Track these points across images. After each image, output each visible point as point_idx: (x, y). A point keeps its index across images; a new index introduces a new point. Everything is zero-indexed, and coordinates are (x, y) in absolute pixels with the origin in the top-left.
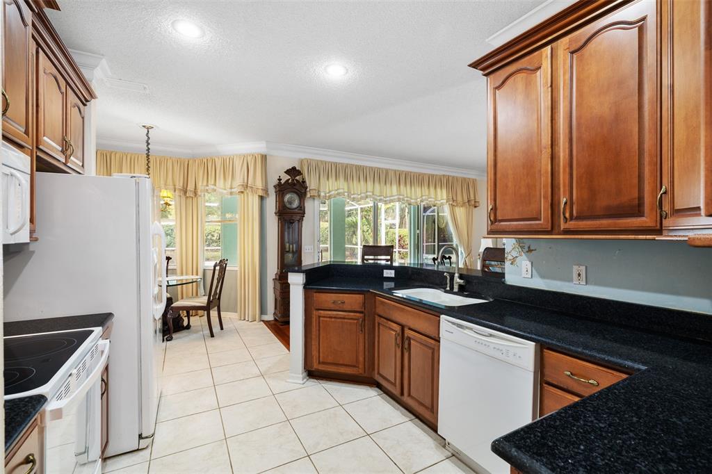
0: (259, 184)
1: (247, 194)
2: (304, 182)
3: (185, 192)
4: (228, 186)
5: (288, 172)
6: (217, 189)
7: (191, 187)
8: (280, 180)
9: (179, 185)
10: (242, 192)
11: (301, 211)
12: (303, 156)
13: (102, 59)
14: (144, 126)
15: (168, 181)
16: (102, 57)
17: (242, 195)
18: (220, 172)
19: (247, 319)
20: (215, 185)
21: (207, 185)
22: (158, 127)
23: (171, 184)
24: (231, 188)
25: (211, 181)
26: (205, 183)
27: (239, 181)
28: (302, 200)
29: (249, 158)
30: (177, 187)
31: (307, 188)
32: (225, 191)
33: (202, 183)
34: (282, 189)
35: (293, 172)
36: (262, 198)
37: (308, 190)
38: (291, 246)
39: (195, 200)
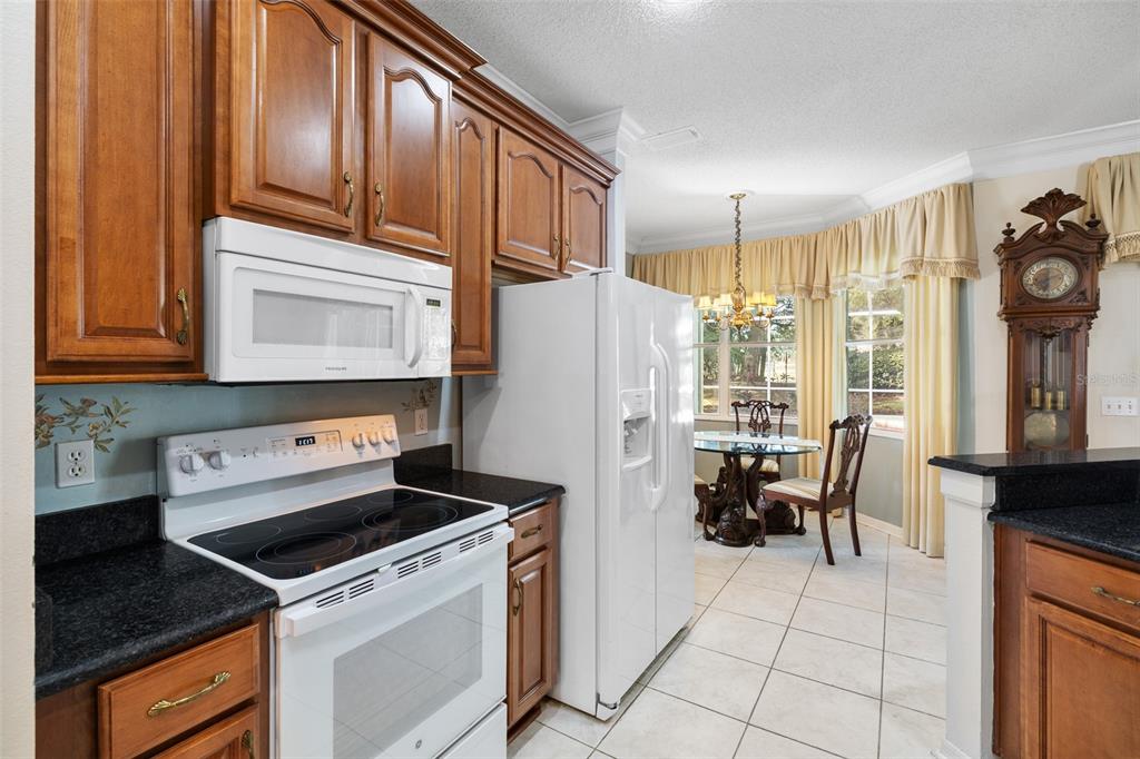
0: (950, 252)
1: (926, 278)
2: (1095, 223)
3: (810, 292)
4: (884, 267)
5: (1033, 208)
6: (863, 278)
7: (819, 282)
8: (1009, 232)
9: (801, 281)
10: (914, 277)
11: (1085, 307)
12: (1092, 155)
13: (620, 113)
14: (732, 197)
15: (784, 277)
16: (618, 110)
17: (914, 282)
18: (868, 242)
19: (921, 549)
20: (859, 272)
21: (846, 275)
22: (752, 193)
23: (788, 281)
24: (889, 272)
25: (853, 266)
26: (842, 271)
27: (904, 253)
28: (1087, 275)
29: (927, 201)
30: (797, 285)
31: (1106, 237)
32: (876, 280)
33: (838, 269)
34: (1014, 252)
35: (1052, 203)
36: (960, 284)
37: (1111, 242)
38: (1049, 396)
39: (827, 303)
